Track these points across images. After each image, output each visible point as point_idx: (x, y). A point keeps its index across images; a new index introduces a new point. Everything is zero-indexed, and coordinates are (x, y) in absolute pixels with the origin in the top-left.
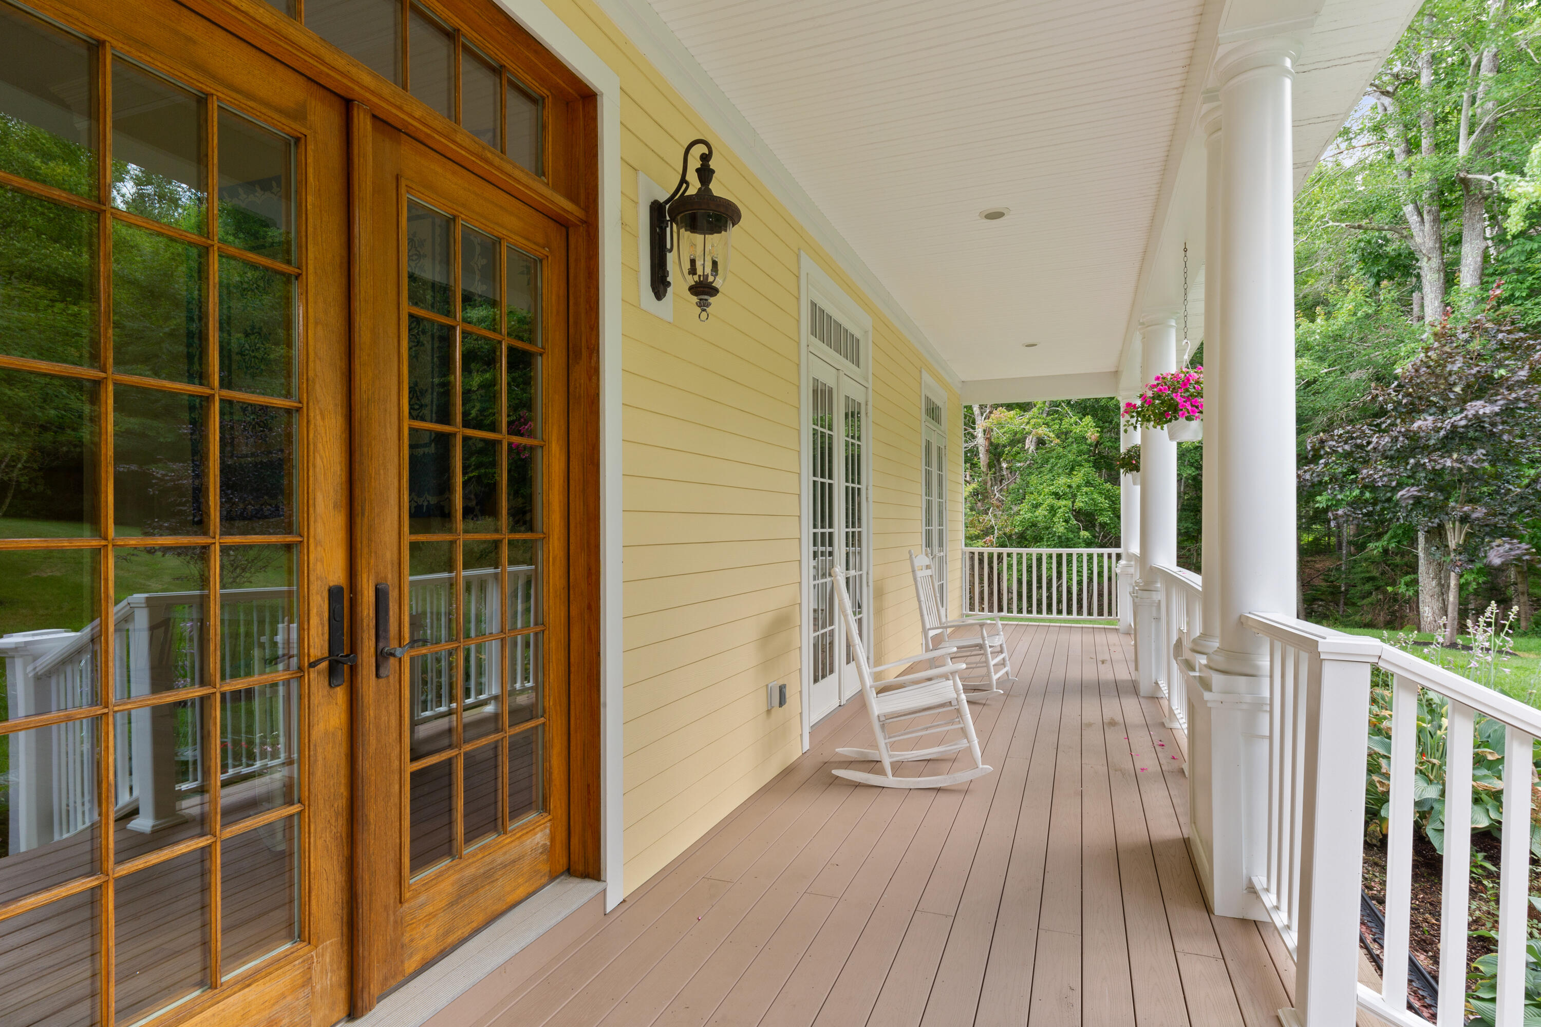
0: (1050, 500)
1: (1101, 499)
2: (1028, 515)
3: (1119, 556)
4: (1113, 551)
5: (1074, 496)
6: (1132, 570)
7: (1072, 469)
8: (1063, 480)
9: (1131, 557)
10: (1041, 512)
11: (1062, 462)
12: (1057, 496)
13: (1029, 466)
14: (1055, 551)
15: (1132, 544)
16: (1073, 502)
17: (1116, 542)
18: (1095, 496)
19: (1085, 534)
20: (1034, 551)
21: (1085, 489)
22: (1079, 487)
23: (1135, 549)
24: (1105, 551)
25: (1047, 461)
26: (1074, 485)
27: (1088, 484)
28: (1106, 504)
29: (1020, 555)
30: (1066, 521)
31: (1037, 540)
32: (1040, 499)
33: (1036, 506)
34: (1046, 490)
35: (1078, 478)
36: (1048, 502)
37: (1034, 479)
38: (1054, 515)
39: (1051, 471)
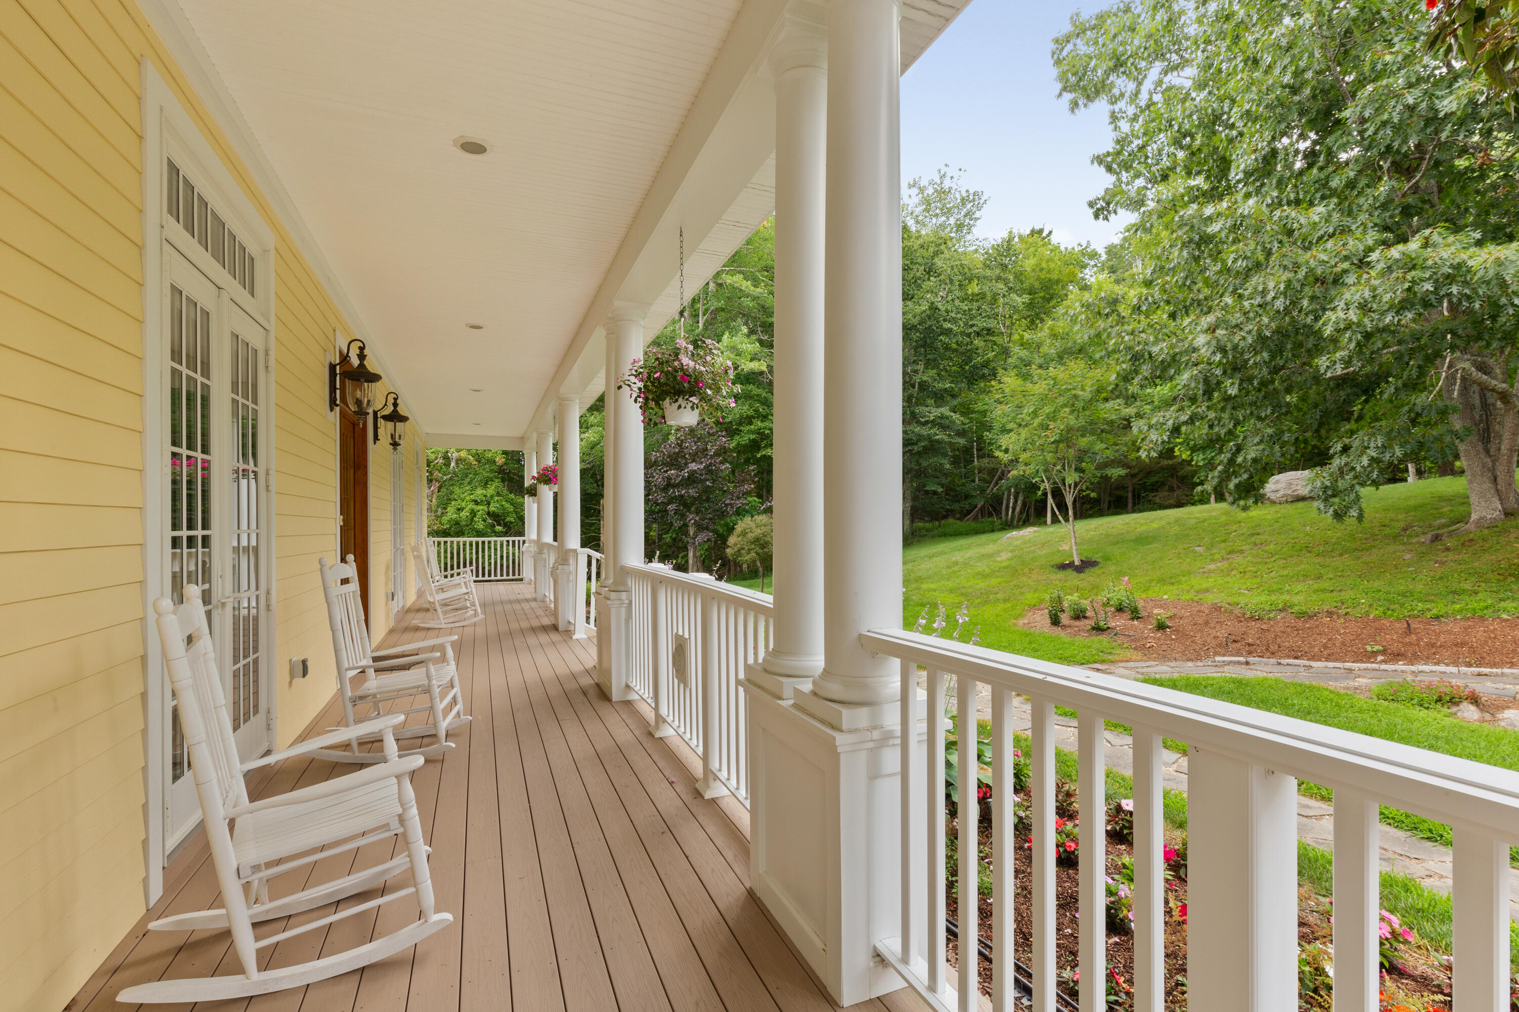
0: (471, 506)
1: (507, 505)
2: (455, 516)
3: (524, 542)
4: (521, 539)
5: (489, 504)
6: (532, 549)
7: (486, 484)
8: (480, 492)
9: (531, 541)
10: (464, 514)
11: (478, 478)
12: (476, 502)
13: (451, 479)
14: (474, 540)
15: (531, 532)
16: (488, 507)
17: (521, 533)
18: (504, 503)
19: (499, 528)
20: (461, 539)
21: (496, 498)
22: (492, 496)
23: (534, 536)
24: (516, 539)
25: (466, 476)
26: (489, 495)
27: (498, 494)
28: (511, 509)
29: (458, 543)
30: (484, 520)
31: (460, 534)
32: (463, 504)
33: (460, 510)
34: (468, 498)
35: (491, 490)
36: (470, 506)
37: (457, 490)
38: (475, 516)
39: (469, 483)
